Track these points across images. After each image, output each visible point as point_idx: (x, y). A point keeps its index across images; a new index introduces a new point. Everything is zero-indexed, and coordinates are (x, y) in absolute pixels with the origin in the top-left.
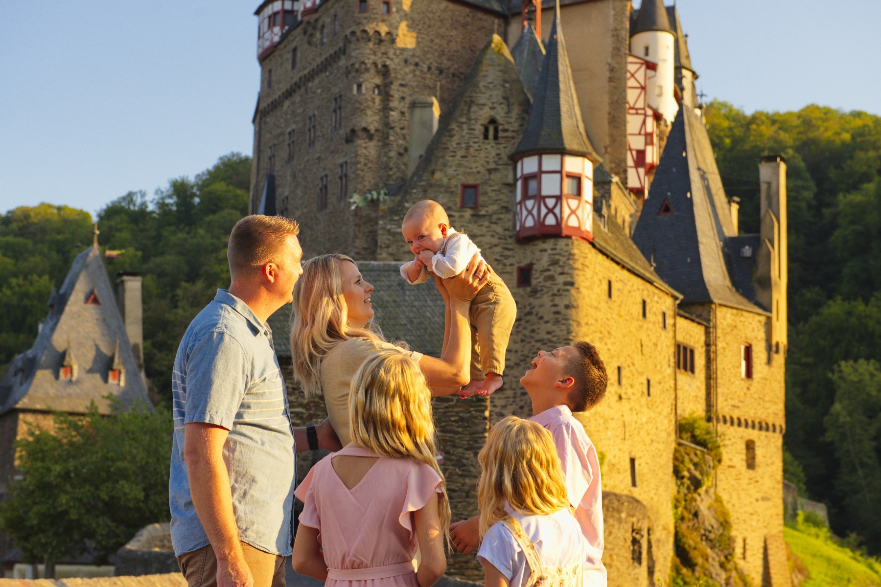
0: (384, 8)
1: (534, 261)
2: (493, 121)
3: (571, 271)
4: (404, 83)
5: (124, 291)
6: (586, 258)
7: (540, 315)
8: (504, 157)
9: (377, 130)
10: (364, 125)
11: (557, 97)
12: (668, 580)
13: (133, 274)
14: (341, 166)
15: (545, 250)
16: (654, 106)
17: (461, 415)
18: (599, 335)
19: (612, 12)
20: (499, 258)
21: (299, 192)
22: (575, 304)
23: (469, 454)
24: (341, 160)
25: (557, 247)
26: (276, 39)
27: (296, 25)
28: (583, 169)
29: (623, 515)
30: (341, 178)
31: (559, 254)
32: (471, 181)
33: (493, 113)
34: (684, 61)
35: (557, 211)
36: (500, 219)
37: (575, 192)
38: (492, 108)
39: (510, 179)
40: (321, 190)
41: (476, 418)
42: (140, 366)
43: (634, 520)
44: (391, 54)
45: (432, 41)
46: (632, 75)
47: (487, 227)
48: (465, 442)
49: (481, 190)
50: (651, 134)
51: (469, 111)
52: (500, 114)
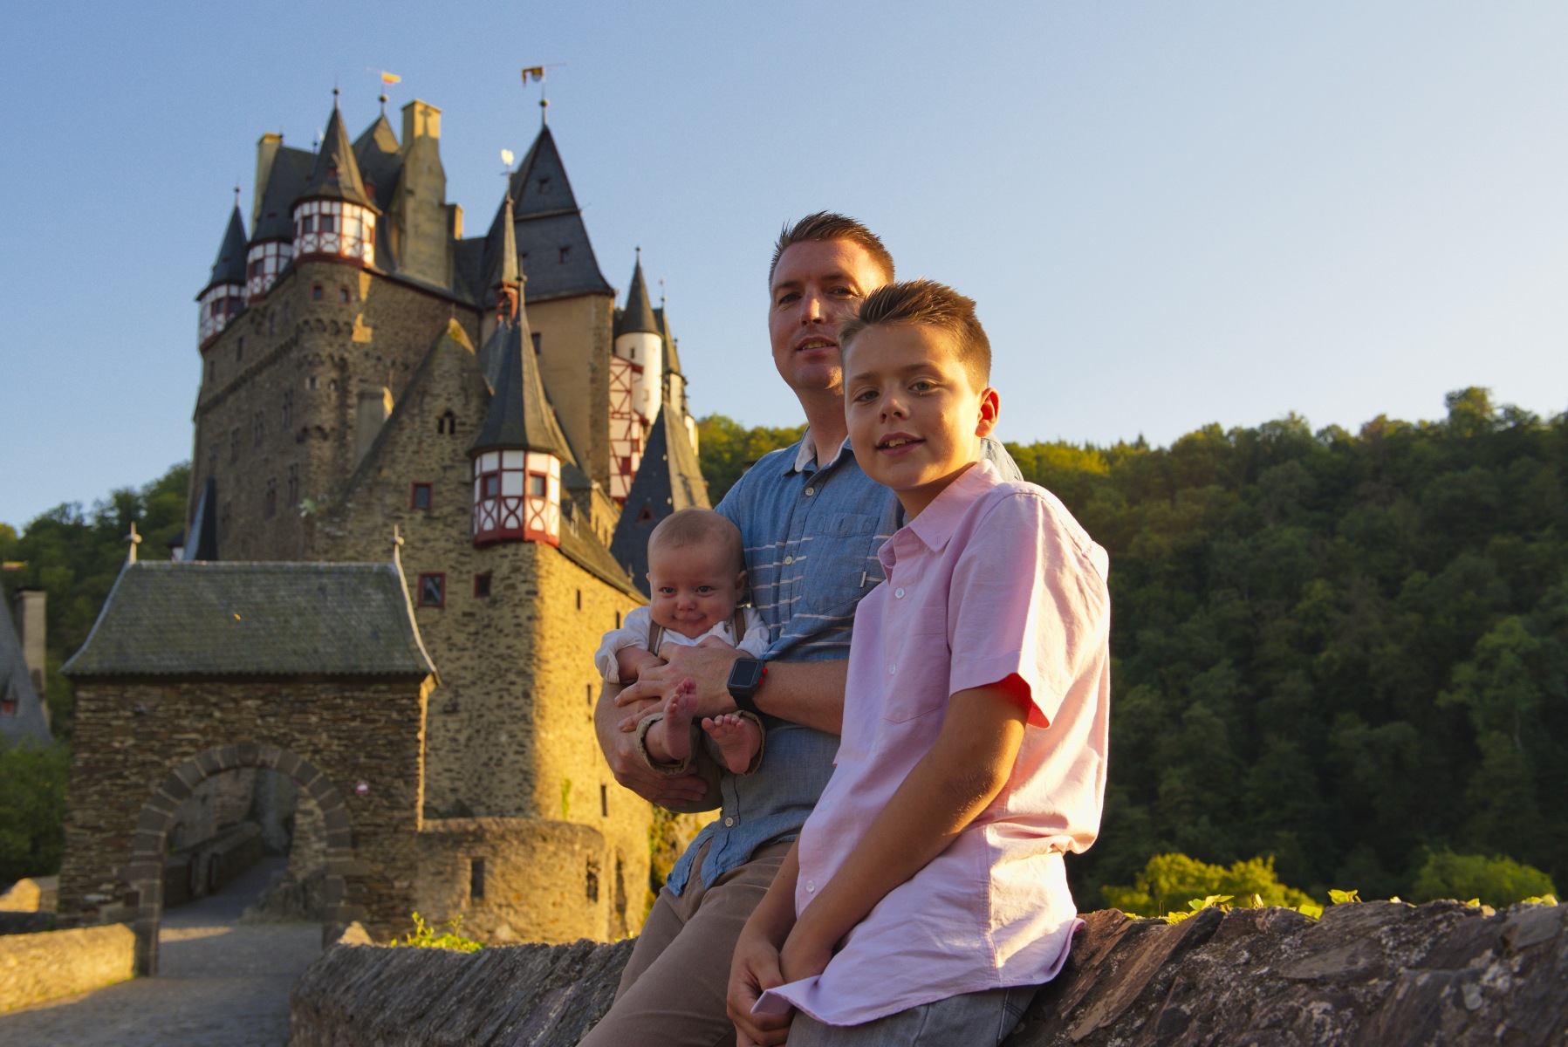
0: (342, 296)
1: (494, 568)
2: (449, 414)
3: (534, 579)
4: (364, 377)
5: (22, 608)
6: (551, 564)
7: (499, 627)
8: (462, 454)
9: (333, 429)
10: (317, 422)
11: (520, 389)
12: (642, 917)
13: (36, 588)
14: (291, 468)
15: (504, 556)
16: (641, 410)
17: (390, 737)
18: (565, 649)
19: (594, 310)
20: (453, 563)
21: (243, 497)
22: (538, 615)
23: (400, 783)
24: (291, 462)
25: (520, 552)
26: (220, 328)
27: (242, 313)
28: (549, 467)
29: (577, 847)
30: (291, 482)
31: (521, 560)
32: (423, 479)
33: (449, 405)
34: (672, 365)
35: (519, 512)
36: (455, 522)
37: (540, 492)
38: (449, 400)
39: (468, 478)
40: (268, 495)
41: (407, 740)
42: (41, 696)
43: (590, 852)
44: (349, 346)
45: (397, 334)
46: (617, 378)
47: (442, 530)
48: (394, 769)
49: (434, 489)
50: (637, 441)
51: (422, 402)
52: (457, 406)
